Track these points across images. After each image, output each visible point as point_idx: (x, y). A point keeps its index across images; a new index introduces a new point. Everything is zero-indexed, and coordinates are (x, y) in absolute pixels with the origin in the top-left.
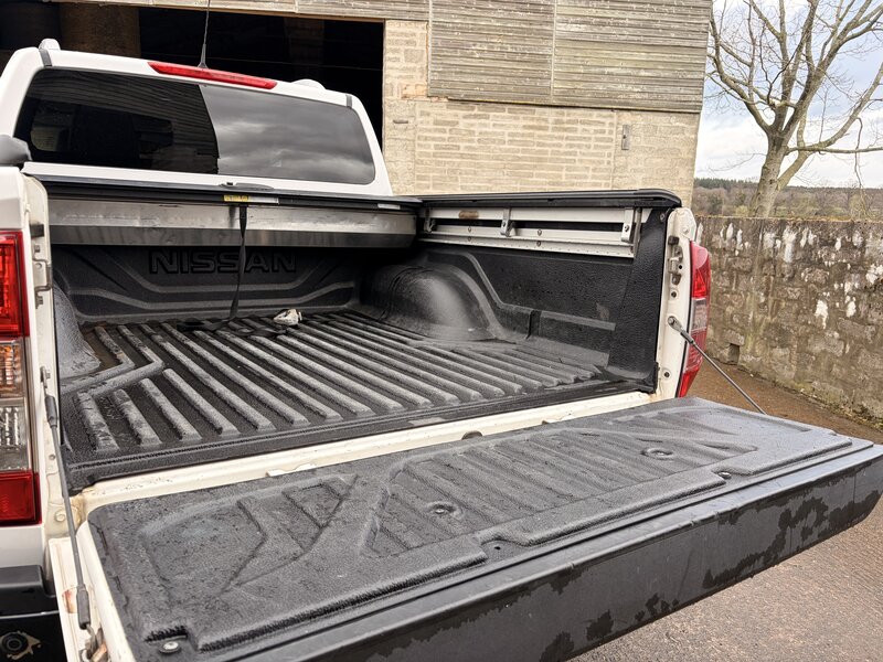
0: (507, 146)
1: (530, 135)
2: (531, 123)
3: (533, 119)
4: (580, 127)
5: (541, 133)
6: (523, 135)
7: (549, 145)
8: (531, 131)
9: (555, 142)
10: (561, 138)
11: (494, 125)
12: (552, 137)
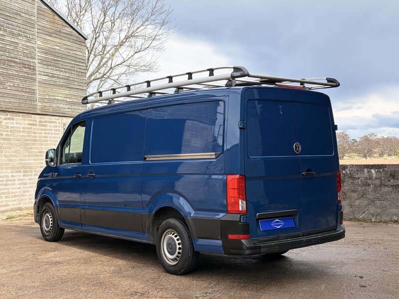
0: (22, 134)
1: (31, 128)
2: (30, 122)
3: (31, 120)
4: (48, 124)
5: (35, 127)
6: (28, 128)
7: (38, 133)
8: (31, 126)
9: (40, 131)
10: (42, 130)
11: (16, 123)
12: (39, 129)
